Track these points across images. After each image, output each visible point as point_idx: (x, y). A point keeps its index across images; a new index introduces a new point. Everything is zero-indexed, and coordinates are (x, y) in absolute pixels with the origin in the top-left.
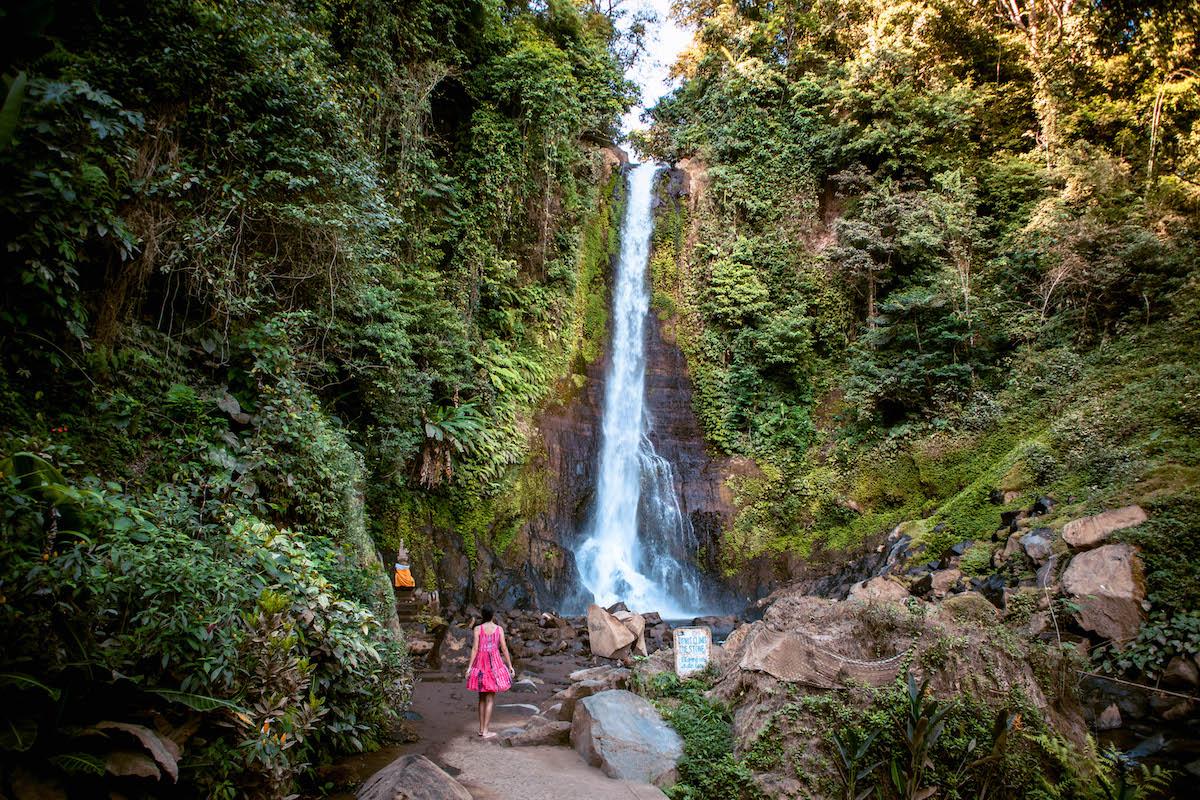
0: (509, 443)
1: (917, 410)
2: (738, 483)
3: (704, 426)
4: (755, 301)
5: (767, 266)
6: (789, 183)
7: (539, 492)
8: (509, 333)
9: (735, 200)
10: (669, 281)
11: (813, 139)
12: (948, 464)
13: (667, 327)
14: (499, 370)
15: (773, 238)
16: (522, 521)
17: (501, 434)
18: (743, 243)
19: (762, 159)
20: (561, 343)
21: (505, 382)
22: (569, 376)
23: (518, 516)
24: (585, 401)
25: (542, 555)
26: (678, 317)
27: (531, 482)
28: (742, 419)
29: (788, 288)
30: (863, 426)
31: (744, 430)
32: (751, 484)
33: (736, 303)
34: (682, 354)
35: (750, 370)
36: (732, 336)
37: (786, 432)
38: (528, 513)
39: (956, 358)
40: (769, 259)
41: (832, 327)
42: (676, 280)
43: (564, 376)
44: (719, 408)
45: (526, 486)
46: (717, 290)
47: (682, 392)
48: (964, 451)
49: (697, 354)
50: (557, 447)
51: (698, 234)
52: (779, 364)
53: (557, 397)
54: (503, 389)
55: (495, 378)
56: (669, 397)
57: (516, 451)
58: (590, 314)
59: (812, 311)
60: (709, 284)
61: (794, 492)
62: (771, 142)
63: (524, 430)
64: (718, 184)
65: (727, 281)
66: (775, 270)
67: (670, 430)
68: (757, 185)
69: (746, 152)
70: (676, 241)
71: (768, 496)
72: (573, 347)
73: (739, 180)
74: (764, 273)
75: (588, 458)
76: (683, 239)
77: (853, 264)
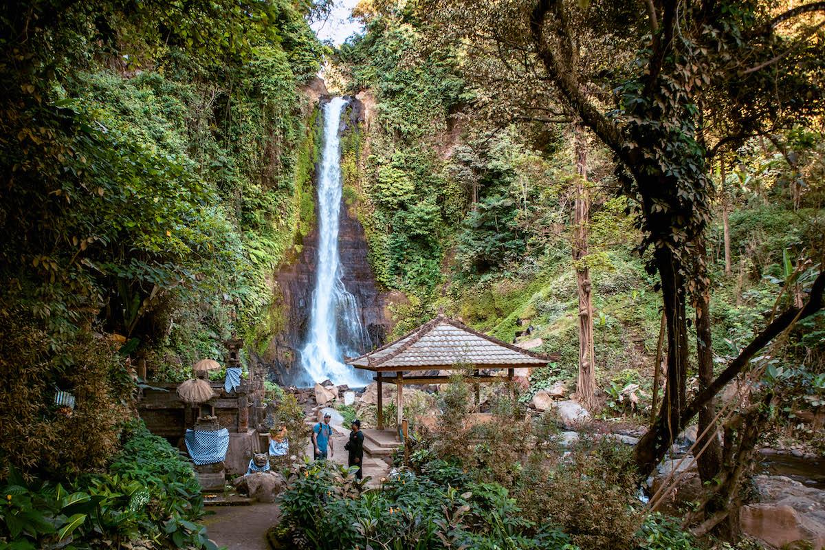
0: (262, 294)
1: (496, 265)
2: (395, 307)
3: (375, 272)
4: (406, 193)
5: (414, 168)
6: (429, 112)
7: (280, 319)
8: (257, 225)
9: (393, 125)
10: (352, 179)
11: (443, 83)
12: (509, 298)
13: (352, 209)
14: (254, 251)
15: (417, 150)
16: (271, 337)
17: (258, 289)
18: (398, 154)
19: (411, 96)
20: (287, 226)
21: (257, 257)
22: (293, 246)
23: (269, 334)
24: (303, 261)
25: (283, 355)
26: (359, 202)
27: (275, 314)
28: (398, 268)
29: (427, 183)
30: (466, 274)
31: (399, 274)
32: (403, 307)
33: (394, 195)
34: (361, 226)
35: (403, 237)
36: (392, 215)
37: (423, 277)
38: (275, 332)
39: (517, 236)
40: (415, 164)
41: (453, 207)
42: (357, 178)
43: (290, 247)
44: (383, 261)
45: (272, 316)
46: (382, 186)
47: (361, 251)
48: (518, 291)
49: (371, 225)
50: (288, 291)
51: (371, 148)
52: (418, 235)
53: (286, 260)
54: (257, 262)
55: (252, 256)
56: (353, 254)
57: (268, 297)
58: (304, 206)
59: (440, 201)
60: (378, 181)
61: (427, 312)
62: (417, 84)
63: (270, 285)
64: (384, 115)
65: (389, 180)
66: (418, 172)
67: (354, 275)
68: (408, 114)
69: (401, 91)
70: (356, 152)
71: (413, 315)
72: (294, 228)
73: (396, 112)
74: (412, 173)
75: (306, 296)
76: (361, 151)
77: (461, 176)
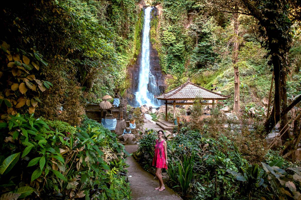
0: (122, 75)
1: (204, 66)
2: (168, 80)
3: (161, 68)
4: (173, 40)
5: (176, 32)
6: (181, 12)
8: (121, 51)
9: (169, 17)
10: (154, 35)
11: (186, 2)
12: (209, 77)
13: (154, 46)
14: (120, 60)
15: (177, 25)
16: (126, 90)
17: (121, 73)
18: (170, 27)
19: (175, 7)
20: (131, 51)
21: (121, 62)
22: (133, 58)
23: (125, 89)
24: (137, 64)
25: (130, 96)
26: (156, 43)
27: (127, 82)
28: (170, 67)
29: (180, 37)
30: (194, 69)
31: (170, 69)
32: (171, 80)
33: (169, 41)
34: (157, 52)
35: (171, 56)
36: (168, 48)
37: (178, 70)
38: (127, 88)
39: (212, 56)
40: (176, 30)
41: (189, 45)
42: (156, 35)
43: (132, 59)
44: (165, 64)
46: (165, 38)
47: (157, 60)
48: (212, 75)
49: (160, 51)
50: (131, 74)
51: (161, 24)
52: (177, 55)
53: (131, 63)
56: (154, 61)
57: (124, 76)
58: (137, 44)
59: (185, 43)
60: (163, 36)
61: (180, 82)
62: (177, 2)
63: (125, 71)
64: (165, 13)
65: (167, 36)
67: (154, 69)
68: (174, 13)
69: (171, 5)
70: (156, 26)
71: (175, 83)
72: (134, 52)
73: (170, 12)
74: (175, 33)
75: (137, 76)
76: (157, 26)
77: (192, 35)
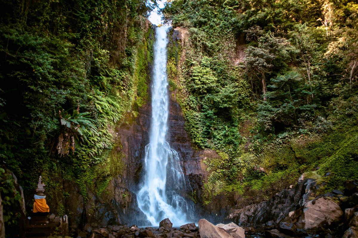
0: (104, 138)
1: (290, 126)
2: (209, 161)
3: (191, 136)
4: (212, 82)
5: (215, 69)
7: (118, 164)
8: (104, 88)
9: (201, 42)
10: (173, 75)
11: (233, 19)
12: (310, 148)
13: (173, 94)
14: (99, 102)
15: (217, 58)
16: (111, 178)
17: (100, 133)
18: (205, 59)
19: (212, 27)
20: (128, 96)
21: (102, 109)
22: (131, 111)
23: (108, 175)
24: (138, 123)
25: (120, 195)
26: (178, 90)
27: (115, 159)
28: (209, 133)
30: (268, 132)
31: (210, 138)
32: (215, 161)
33: (204, 83)
34: (179, 106)
35: (212, 111)
36: (201, 98)
37: (230, 138)
38: (114, 175)
39: (308, 102)
40: (216, 66)
42: (176, 75)
43: (129, 111)
44: (197, 128)
45: (112, 160)
46: (195, 78)
47: (180, 122)
48: (317, 142)
49: (186, 106)
50: (126, 143)
51: (186, 56)
52: (224, 108)
53: (126, 120)
54: (102, 111)
55: (97, 106)
56: (175, 124)
58: (140, 85)
60: (191, 76)
61: (235, 164)
62: (215, 20)
63: (111, 133)
64: (195, 35)
65: (199, 74)
66: (219, 71)
67: (176, 138)
68: (210, 37)
69: (205, 23)
70: (176, 58)
71: (223, 167)
72: (133, 99)
73: (203, 34)
75: (141, 149)
76: (179, 58)
77: (258, 64)
